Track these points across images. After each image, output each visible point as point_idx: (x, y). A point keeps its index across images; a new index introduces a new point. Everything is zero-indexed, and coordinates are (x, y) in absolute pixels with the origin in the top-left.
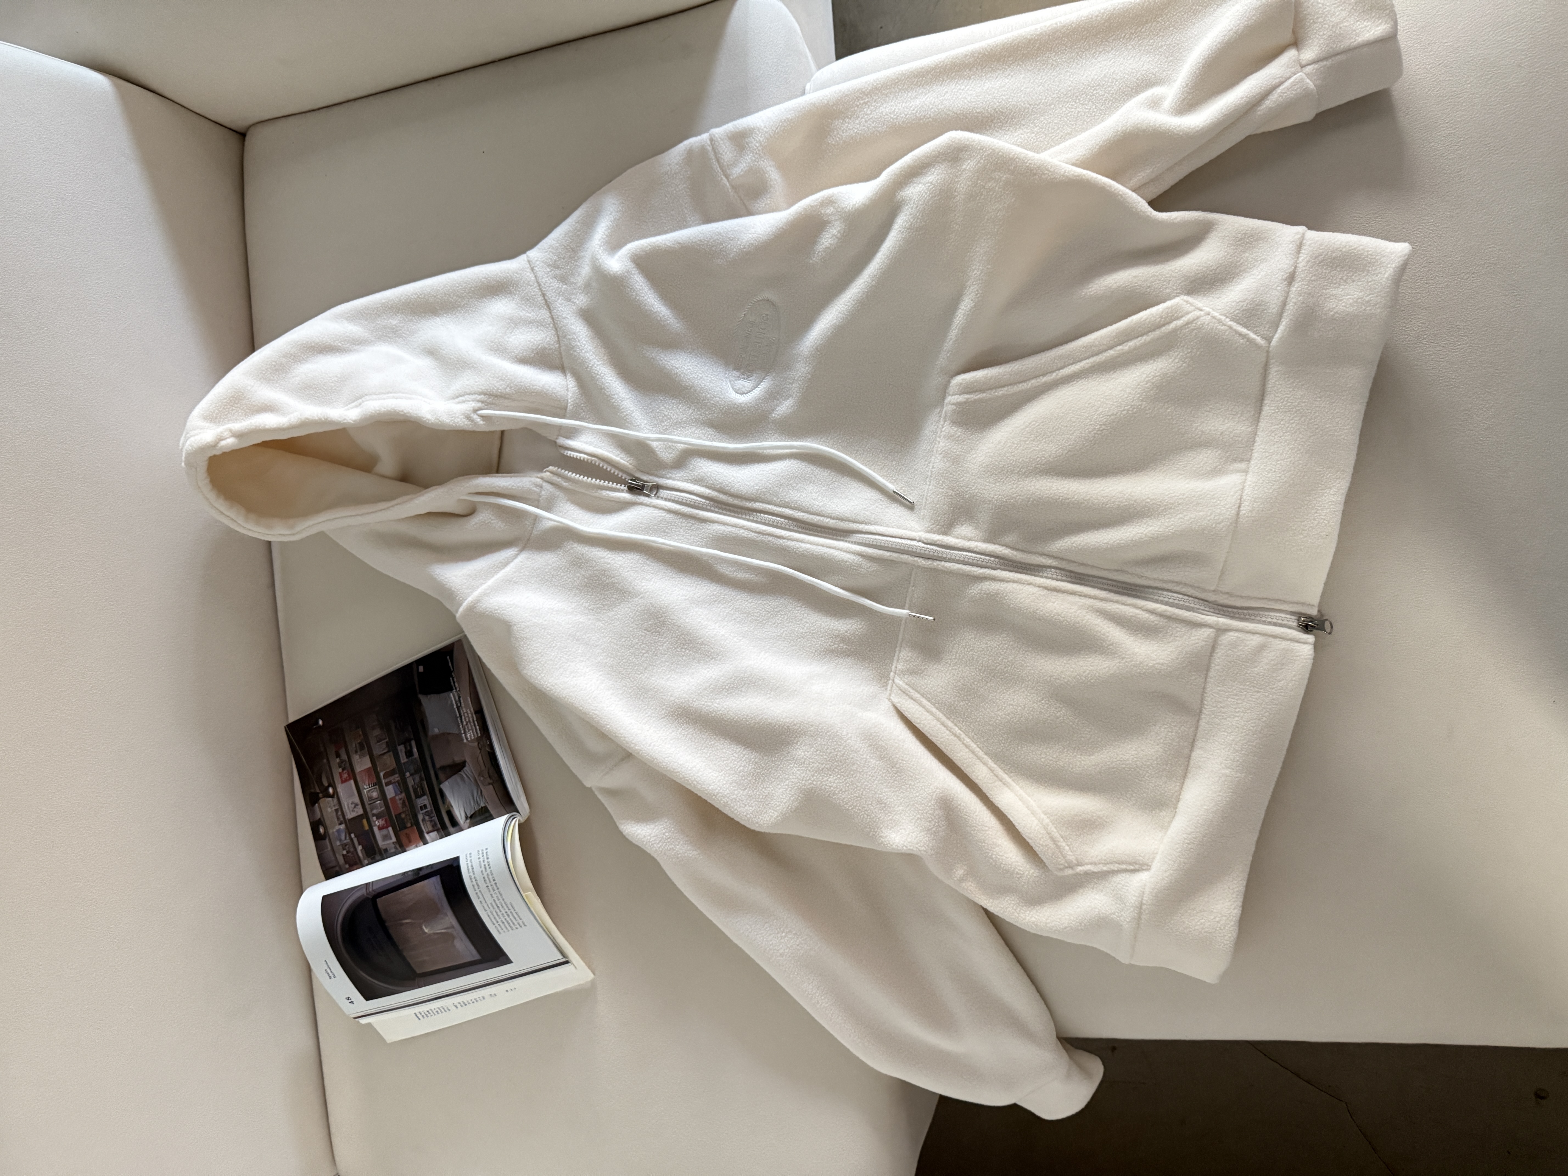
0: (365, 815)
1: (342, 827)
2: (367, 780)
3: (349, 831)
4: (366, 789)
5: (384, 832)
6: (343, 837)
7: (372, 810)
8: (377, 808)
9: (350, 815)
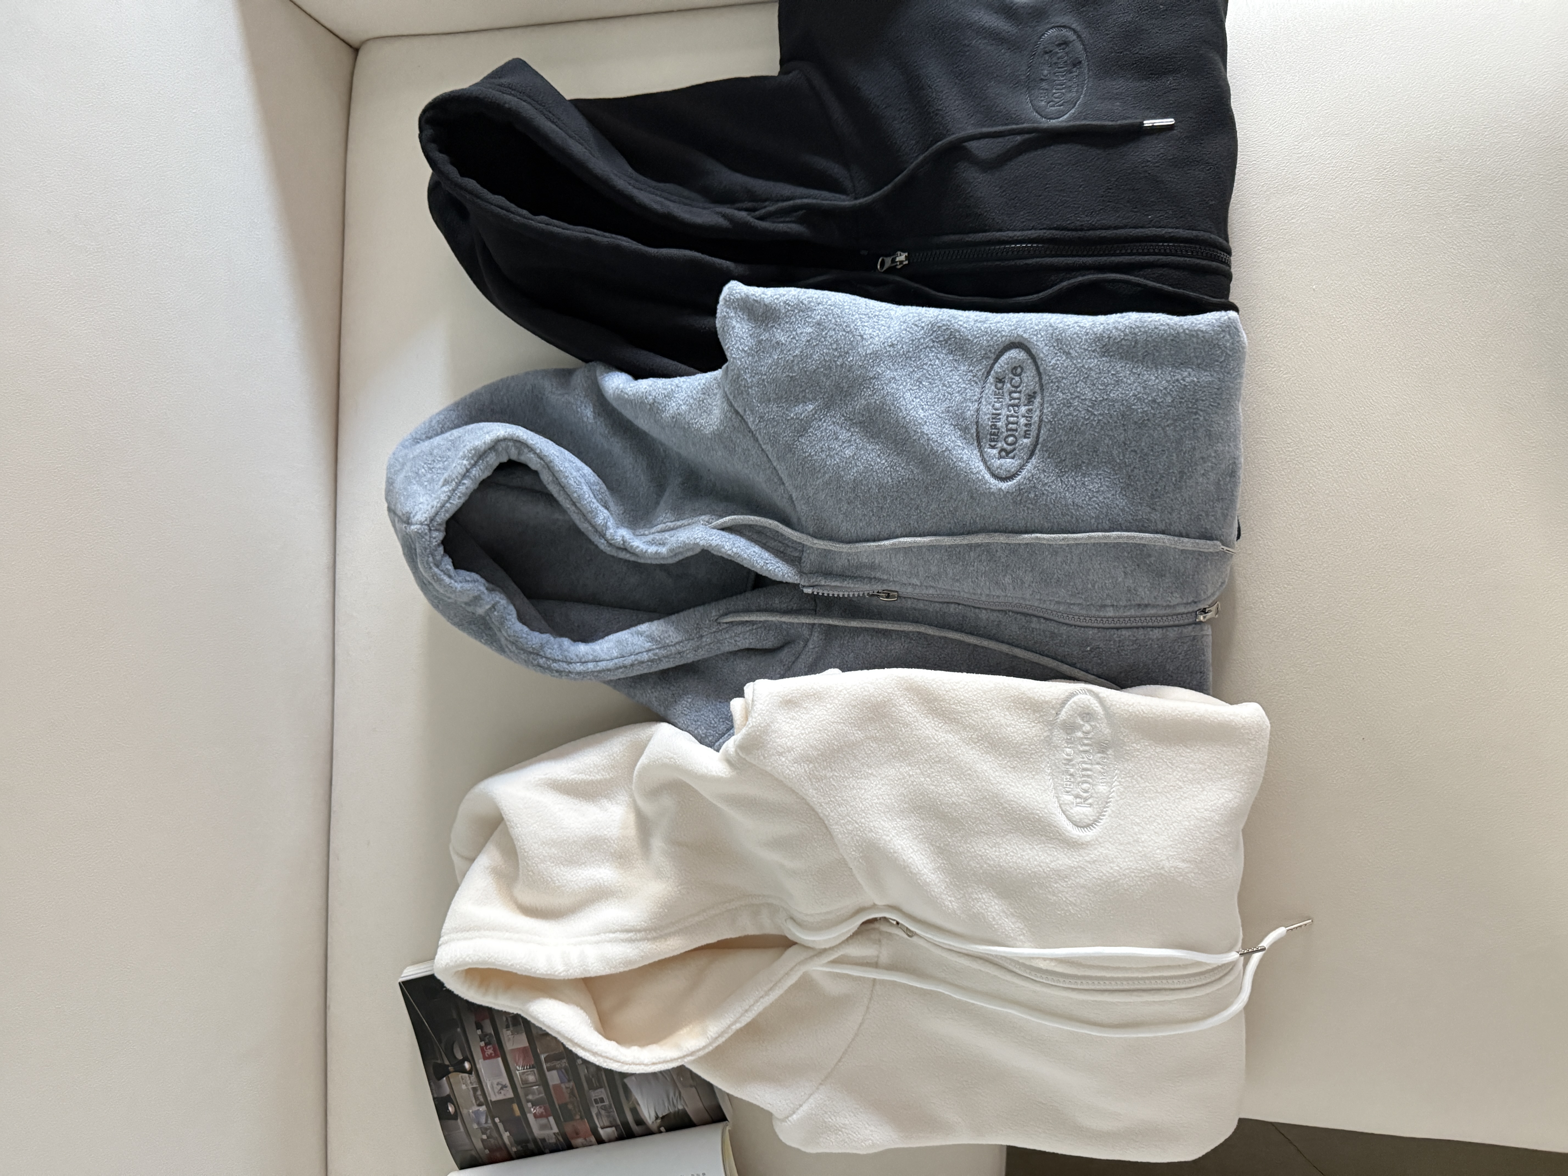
0: (517, 1098)
1: (483, 1108)
2: (521, 1060)
3: (491, 1114)
4: (518, 1071)
5: (543, 1121)
6: (483, 1120)
7: (526, 1095)
8: (533, 1093)
9: (493, 1097)
